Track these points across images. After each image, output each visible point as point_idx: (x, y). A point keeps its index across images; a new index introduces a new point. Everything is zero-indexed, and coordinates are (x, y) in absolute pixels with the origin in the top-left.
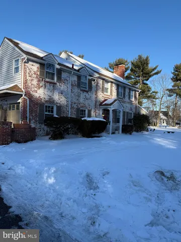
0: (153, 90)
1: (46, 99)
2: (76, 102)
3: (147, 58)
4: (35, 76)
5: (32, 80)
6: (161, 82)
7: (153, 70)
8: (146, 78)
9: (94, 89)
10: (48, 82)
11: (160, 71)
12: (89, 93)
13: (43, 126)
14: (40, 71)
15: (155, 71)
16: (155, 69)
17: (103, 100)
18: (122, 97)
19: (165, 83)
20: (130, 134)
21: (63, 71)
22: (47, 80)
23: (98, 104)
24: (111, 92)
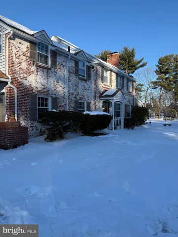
0: (138, 82)
1: (39, 89)
2: (74, 92)
3: (133, 50)
4: (24, 58)
5: (20, 63)
6: (146, 75)
7: (139, 62)
8: (132, 71)
9: (93, 78)
10: (40, 67)
11: (146, 64)
12: (88, 82)
13: (36, 124)
14: (31, 52)
15: (141, 64)
16: (141, 61)
17: (103, 90)
18: (121, 88)
19: (150, 75)
20: (133, 129)
21: (59, 54)
22: (39, 64)
23: (98, 95)
24: (111, 82)
